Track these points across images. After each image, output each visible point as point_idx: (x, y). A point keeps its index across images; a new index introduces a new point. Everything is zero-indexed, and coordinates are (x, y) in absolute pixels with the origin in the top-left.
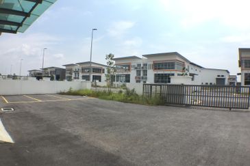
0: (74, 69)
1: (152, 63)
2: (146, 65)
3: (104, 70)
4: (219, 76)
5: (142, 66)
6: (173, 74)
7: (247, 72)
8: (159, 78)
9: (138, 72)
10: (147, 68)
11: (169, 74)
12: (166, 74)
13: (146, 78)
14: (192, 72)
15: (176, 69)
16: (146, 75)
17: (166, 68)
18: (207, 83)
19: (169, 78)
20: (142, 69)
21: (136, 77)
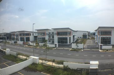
0: (15, 34)
1: (56, 32)
2: (53, 33)
3: (31, 34)
4: (84, 34)
5: (51, 33)
6: (67, 38)
7: (102, 37)
8: (60, 39)
9: (49, 36)
10: (54, 35)
11: (65, 38)
12: (63, 38)
13: (54, 39)
14: (74, 34)
15: (68, 35)
16: (54, 38)
17: (64, 35)
18: (78, 37)
19: (65, 40)
20: (51, 35)
21: (48, 39)
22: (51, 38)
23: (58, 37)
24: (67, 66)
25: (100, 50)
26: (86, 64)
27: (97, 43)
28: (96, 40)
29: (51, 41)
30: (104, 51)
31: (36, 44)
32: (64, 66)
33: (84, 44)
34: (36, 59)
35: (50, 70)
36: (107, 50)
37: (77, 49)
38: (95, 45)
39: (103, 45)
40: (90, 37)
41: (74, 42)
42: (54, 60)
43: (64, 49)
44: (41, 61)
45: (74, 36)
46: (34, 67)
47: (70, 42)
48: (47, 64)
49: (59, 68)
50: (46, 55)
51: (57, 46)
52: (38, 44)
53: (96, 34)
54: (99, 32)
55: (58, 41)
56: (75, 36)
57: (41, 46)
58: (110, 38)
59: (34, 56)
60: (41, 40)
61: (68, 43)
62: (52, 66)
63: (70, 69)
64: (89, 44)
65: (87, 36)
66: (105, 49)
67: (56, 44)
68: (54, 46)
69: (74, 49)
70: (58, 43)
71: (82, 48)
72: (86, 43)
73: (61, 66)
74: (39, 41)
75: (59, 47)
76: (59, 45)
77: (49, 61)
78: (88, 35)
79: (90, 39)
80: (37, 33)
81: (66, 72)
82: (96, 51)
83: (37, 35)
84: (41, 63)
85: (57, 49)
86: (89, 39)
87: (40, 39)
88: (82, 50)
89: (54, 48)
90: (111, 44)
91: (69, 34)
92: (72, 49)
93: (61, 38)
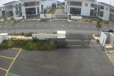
1: (23, 3)
2: (21, 4)
4: (53, 3)
5: (18, 5)
6: (35, 8)
7: (71, 7)
8: (28, 10)
9: (17, 9)
10: (21, 6)
11: (33, 8)
12: (31, 8)
13: (21, 11)
14: (42, 4)
15: (36, 5)
16: (21, 9)
17: (31, 5)
18: (47, 7)
19: (33, 10)
20: (19, 7)
21: (16, 11)
22: (19, 10)
23: (26, 8)
24: (36, 37)
25: (69, 20)
26: (54, 34)
27: (66, 12)
28: (65, 10)
29: (19, 13)
30: (73, 21)
31: (4, 19)
32: (33, 38)
33: (53, 13)
34: (5, 35)
35: (20, 44)
36: (76, 20)
37: (46, 19)
38: (64, 14)
39: (72, 15)
40: (59, 7)
41: (43, 12)
42: (23, 33)
43: (32, 20)
44: (10, 37)
45: (42, 6)
46: (5, 44)
47: (38, 12)
48: (16, 38)
49: (29, 41)
50: (15, 29)
51: (25, 18)
52: (6, 18)
53: (66, 4)
54: (68, 2)
55: (26, 12)
56: (44, 6)
57: (9, 20)
58: (80, 8)
59: (3, 33)
60: (8, 14)
61: (37, 14)
62: (22, 39)
63: (39, 40)
64: (58, 13)
65: (57, 6)
66: (74, 20)
67: (24, 16)
68: (21, 18)
69: (42, 19)
70: (26, 14)
71: (51, 18)
72: (55, 13)
73: (30, 38)
74: (7, 15)
75: (27, 19)
76: (27, 16)
77: (18, 35)
78: (58, 4)
79: (60, 8)
80: (4, 8)
81: (35, 44)
82: (65, 21)
83: (4, 10)
84: (11, 39)
85: (25, 21)
86: (58, 8)
87: (8, 12)
88: (51, 20)
89: (22, 20)
90: (81, 15)
91: (37, 3)
92: (41, 19)
93: (29, 8)
